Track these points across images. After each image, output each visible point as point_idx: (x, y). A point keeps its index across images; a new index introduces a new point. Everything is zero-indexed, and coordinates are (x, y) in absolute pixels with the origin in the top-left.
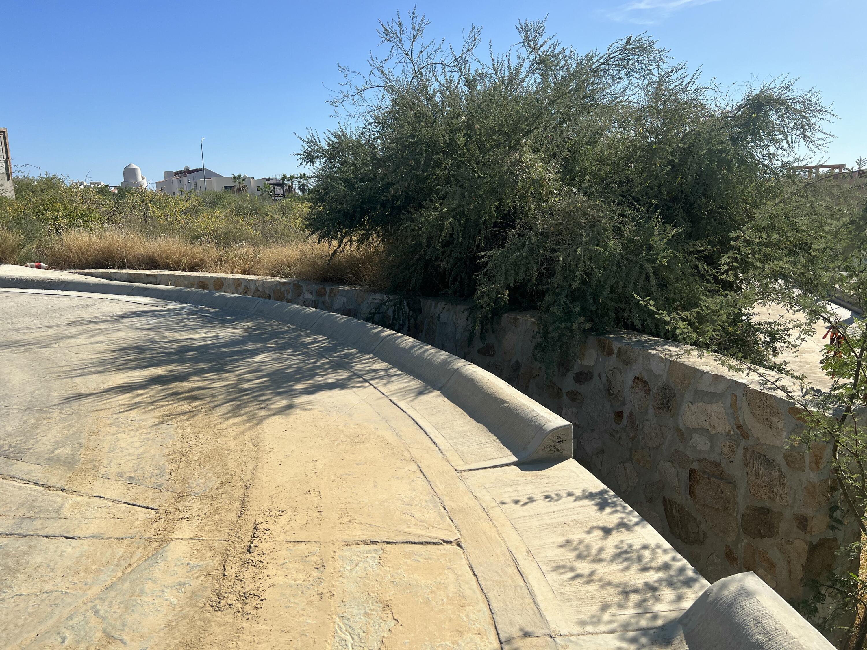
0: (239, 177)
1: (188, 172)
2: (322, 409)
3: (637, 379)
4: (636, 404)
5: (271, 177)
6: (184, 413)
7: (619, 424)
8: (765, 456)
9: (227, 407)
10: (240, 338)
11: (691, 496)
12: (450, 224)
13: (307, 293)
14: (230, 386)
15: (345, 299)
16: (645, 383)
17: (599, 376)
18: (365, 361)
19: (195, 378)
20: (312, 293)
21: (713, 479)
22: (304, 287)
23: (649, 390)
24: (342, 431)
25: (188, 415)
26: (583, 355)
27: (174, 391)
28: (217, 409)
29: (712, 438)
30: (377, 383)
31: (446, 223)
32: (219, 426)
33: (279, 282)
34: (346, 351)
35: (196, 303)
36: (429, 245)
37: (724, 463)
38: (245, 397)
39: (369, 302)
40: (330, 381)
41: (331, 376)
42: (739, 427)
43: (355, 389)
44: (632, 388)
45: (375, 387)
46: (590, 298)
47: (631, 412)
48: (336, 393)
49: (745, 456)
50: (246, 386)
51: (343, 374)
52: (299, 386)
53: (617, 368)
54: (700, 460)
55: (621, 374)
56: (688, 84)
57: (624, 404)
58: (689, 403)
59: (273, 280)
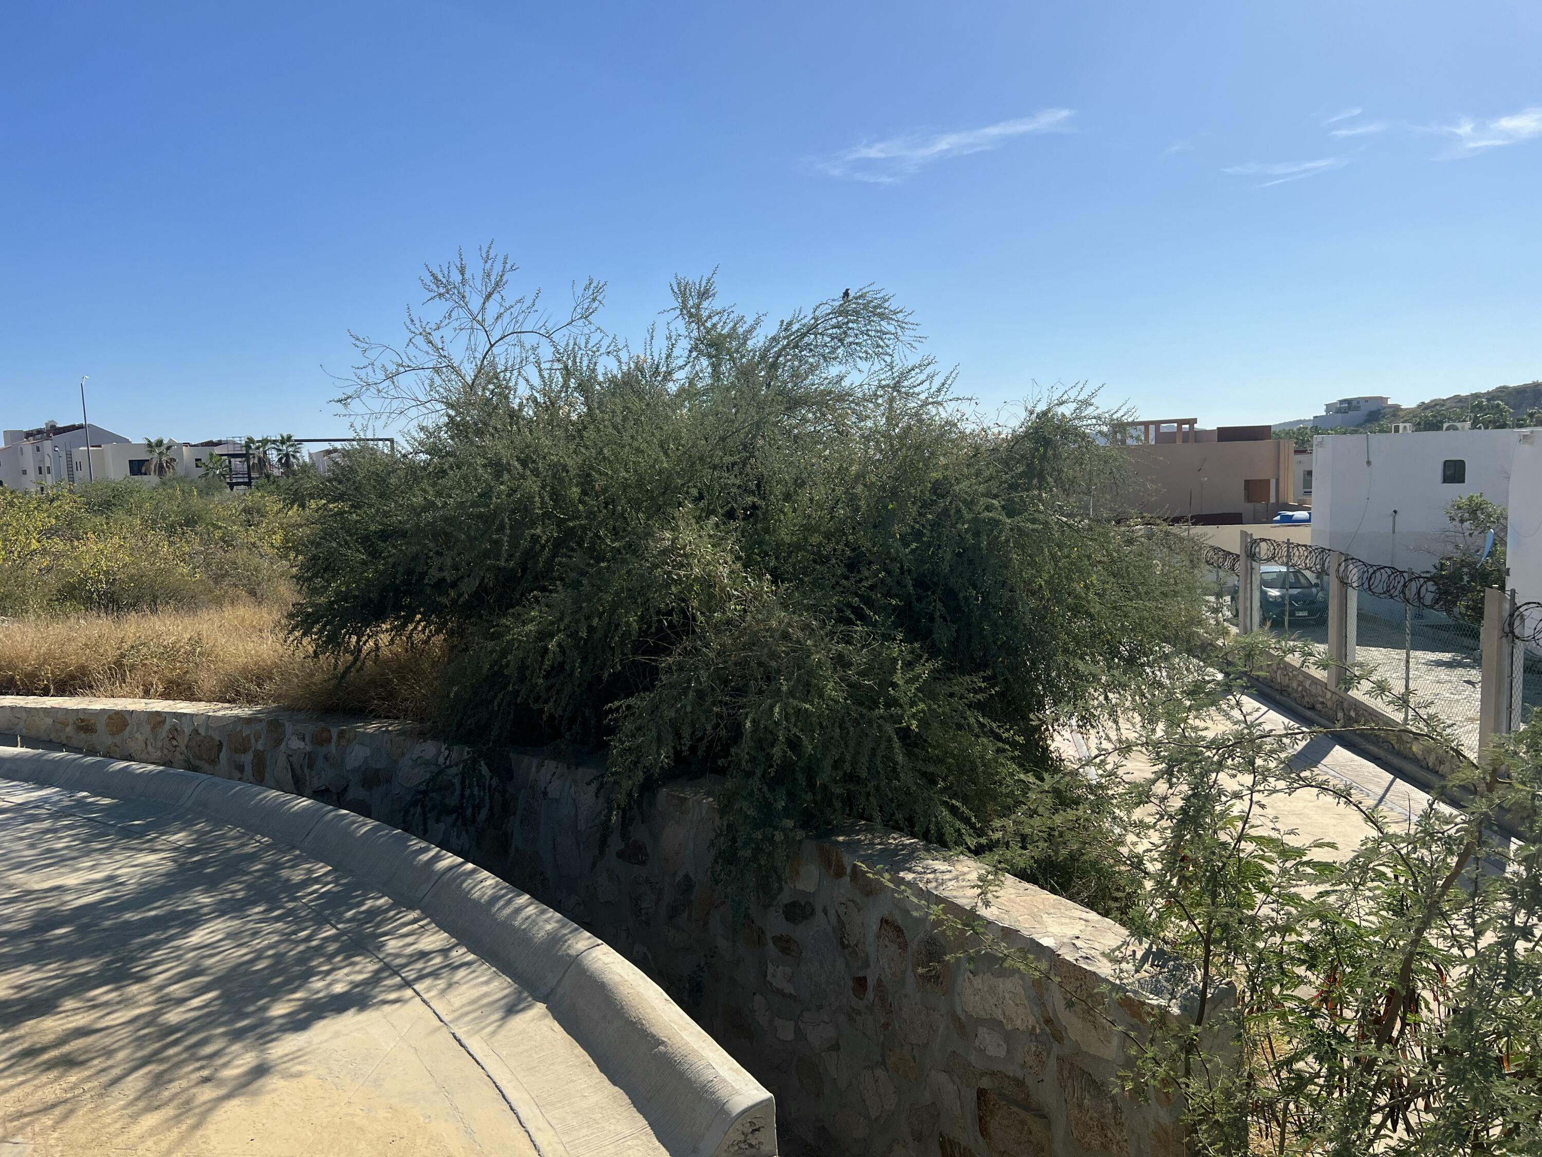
0: (160, 443)
1: (54, 431)
2: (322, 1071)
3: (884, 922)
4: (886, 966)
5: (224, 439)
6: (48, 1108)
7: (861, 999)
8: (1090, 1075)
9: (136, 1082)
10: (161, 880)
11: (982, 1135)
12: (559, 645)
13: (294, 738)
14: (141, 1022)
15: (367, 751)
16: (898, 930)
17: (825, 911)
18: (405, 930)
19: (69, 1004)
20: (303, 739)
21: (1014, 1109)
22: (289, 728)
23: (906, 945)
24: (361, 1129)
25: (57, 1112)
26: (798, 873)
27: (26, 1045)
28: (115, 1091)
29: (1009, 1037)
30: (428, 990)
31: (552, 645)
32: (119, 1140)
33: (238, 719)
34: (369, 904)
35: (70, 786)
36: (522, 679)
37: (1029, 1081)
38: (171, 1051)
39: (414, 757)
40: (339, 988)
41: (341, 973)
42: (1048, 1021)
43: (387, 1008)
44: (878, 937)
45: (424, 1001)
46: (801, 778)
47: (879, 980)
48: (350, 1020)
49: (1060, 1072)
50: (173, 1017)
51: (365, 968)
52: (279, 1010)
53: (853, 901)
54: (992, 1074)
55: (859, 911)
56: (939, 390)
57: (866, 964)
58: (968, 973)
59: (228, 712)
